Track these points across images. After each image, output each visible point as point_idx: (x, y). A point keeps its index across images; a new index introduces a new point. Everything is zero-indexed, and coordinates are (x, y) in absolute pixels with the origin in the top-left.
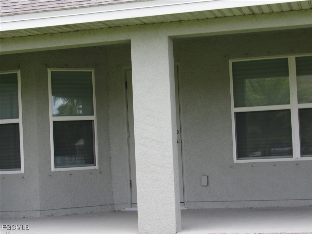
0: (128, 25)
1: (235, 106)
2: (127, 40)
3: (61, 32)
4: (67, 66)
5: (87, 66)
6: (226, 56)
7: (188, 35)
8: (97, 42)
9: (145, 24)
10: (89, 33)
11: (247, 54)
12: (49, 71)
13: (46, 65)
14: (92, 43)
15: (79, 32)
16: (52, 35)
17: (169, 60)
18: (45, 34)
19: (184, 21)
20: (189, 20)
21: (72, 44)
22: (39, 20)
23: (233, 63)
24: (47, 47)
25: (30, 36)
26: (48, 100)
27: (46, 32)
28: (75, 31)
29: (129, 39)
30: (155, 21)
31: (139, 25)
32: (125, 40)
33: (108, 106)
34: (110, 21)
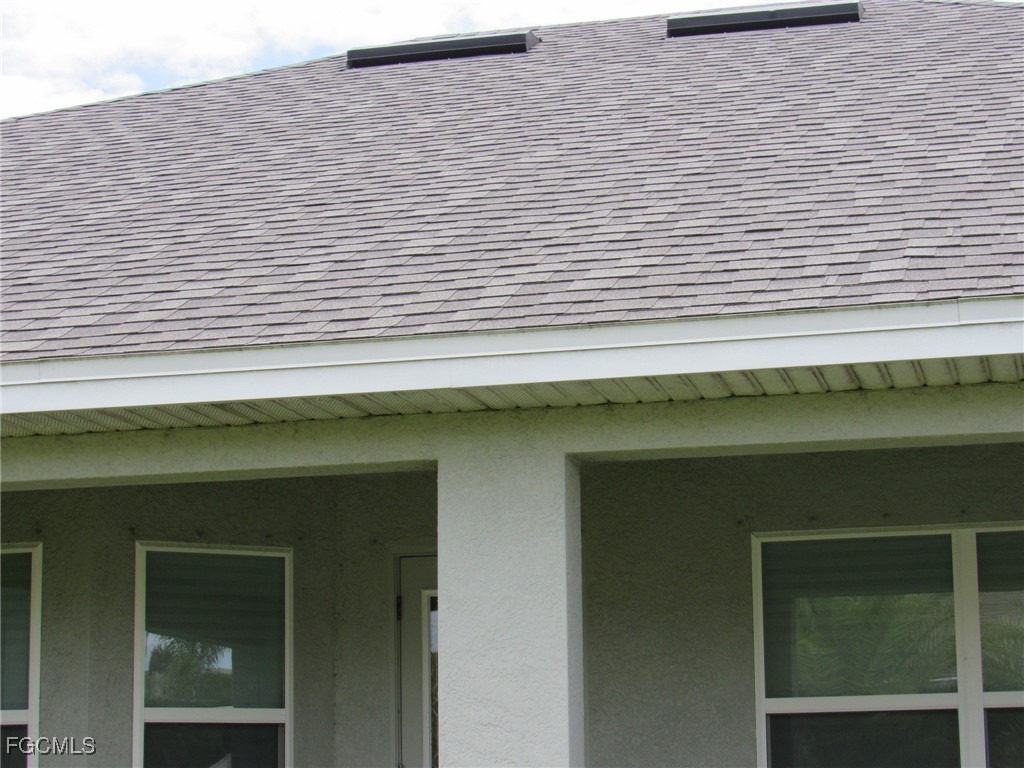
0: (430, 412)
1: (770, 694)
2: (424, 463)
3: (200, 426)
4: (201, 535)
5: (268, 539)
6: (740, 522)
7: (636, 452)
8: (322, 462)
9: (489, 409)
10: (296, 431)
11: (813, 518)
12: (141, 551)
13: (132, 530)
14: (303, 468)
15: (262, 427)
16: (167, 435)
17: (568, 536)
18: (144, 429)
19: (624, 404)
20: (640, 402)
21: (234, 468)
22: (128, 382)
23: (764, 546)
24: (149, 473)
25: (90, 432)
26: (131, 649)
27: (146, 423)
28: (246, 425)
29: (432, 459)
30: (524, 400)
31: (467, 412)
32: (416, 462)
33: (335, 675)
34: (371, 394)
